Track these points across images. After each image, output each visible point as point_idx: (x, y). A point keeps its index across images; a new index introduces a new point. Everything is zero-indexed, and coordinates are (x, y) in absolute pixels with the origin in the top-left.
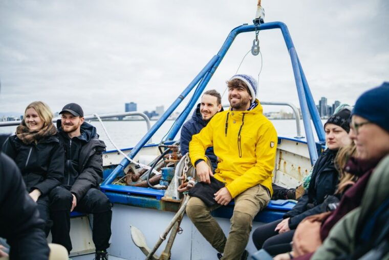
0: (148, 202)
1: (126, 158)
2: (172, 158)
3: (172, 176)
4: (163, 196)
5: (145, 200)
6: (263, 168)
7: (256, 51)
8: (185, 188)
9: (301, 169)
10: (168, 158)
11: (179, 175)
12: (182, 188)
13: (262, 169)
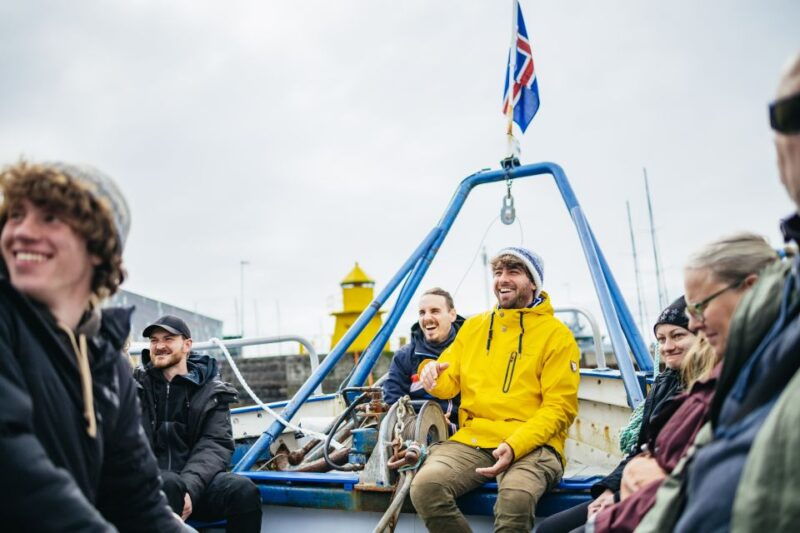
0: (327, 497)
1: (277, 421)
2: (371, 409)
3: (373, 444)
4: (357, 482)
5: (322, 493)
6: (559, 407)
7: (508, 217)
8: (403, 460)
9: (610, 430)
10: (364, 410)
11: (387, 439)
12: (394, 461)
13: (558, 410)
